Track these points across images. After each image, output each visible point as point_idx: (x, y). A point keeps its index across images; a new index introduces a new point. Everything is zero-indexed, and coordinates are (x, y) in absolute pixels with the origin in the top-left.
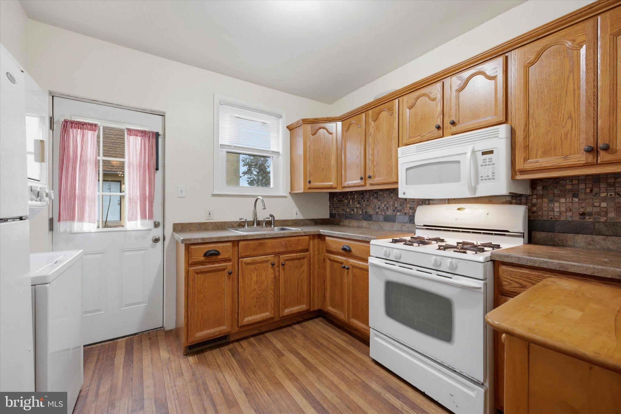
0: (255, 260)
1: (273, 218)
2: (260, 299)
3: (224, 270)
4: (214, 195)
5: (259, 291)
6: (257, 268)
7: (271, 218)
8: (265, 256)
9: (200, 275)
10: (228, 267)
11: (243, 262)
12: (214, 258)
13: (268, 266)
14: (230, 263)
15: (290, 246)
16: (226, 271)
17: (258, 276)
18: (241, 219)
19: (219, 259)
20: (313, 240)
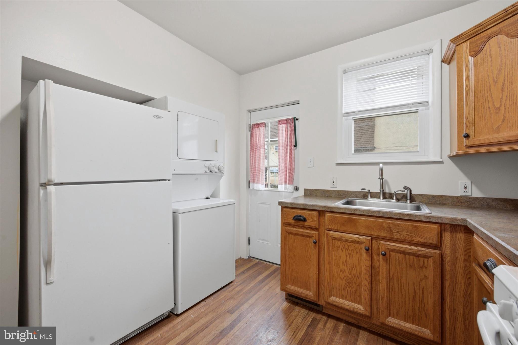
0: (343, 237)
1: (409, 191)
2: (350, 285)
3: (311, 237)
4: (338, 164)
5: (350, 275)
6: (346, 246)
7: (406, 191)
8: (356, 236)
9: (291, 235)
10: (314, 235)
11: (329, 236)
12: (301, 223)
13: (361, 249)
14: (317, 233)
15: (398, 232)
16: (312, 239)
17: (348, 256)
18: (363, 189)
19: (306, 225)
20: (451, 232)
